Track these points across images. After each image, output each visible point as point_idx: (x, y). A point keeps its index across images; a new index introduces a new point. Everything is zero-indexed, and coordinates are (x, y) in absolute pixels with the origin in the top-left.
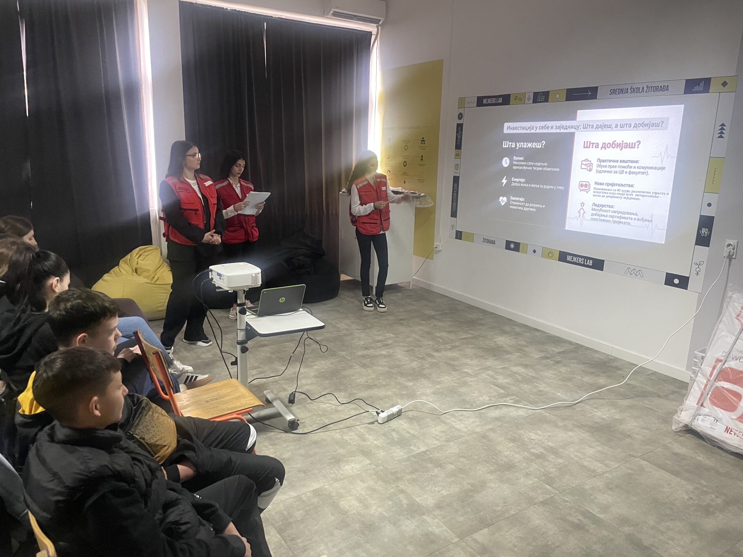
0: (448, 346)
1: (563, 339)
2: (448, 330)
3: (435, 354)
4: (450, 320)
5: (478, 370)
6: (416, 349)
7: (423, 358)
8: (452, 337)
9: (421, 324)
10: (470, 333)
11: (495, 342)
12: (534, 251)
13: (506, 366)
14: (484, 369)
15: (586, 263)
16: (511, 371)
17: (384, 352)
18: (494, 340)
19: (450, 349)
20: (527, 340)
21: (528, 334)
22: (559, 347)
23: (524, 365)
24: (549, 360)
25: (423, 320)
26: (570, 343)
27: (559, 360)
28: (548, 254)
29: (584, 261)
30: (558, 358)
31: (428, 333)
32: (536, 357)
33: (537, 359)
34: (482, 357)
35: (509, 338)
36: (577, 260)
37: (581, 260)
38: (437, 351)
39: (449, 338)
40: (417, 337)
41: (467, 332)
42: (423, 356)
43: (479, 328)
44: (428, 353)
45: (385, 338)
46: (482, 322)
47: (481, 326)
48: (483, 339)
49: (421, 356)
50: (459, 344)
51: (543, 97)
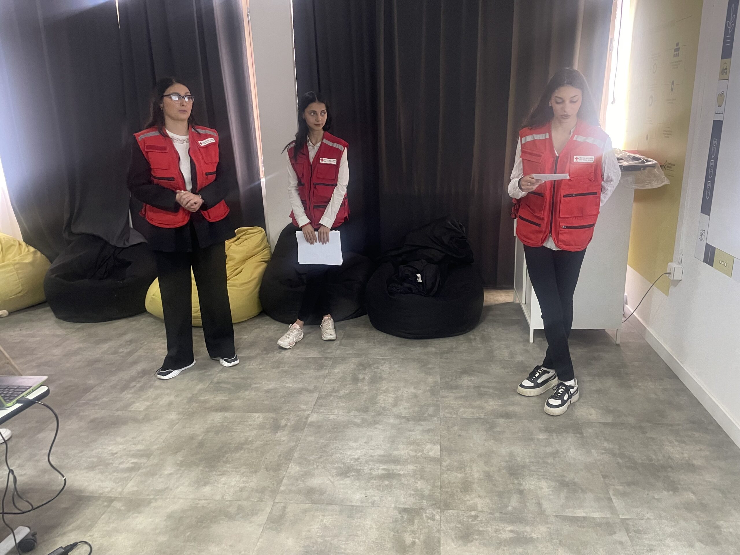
8: (554, 503)
10: (612, 507)
39: (539, 504)
40: (476, 475)
41: (610, 499)
42: (417, 540)
43: (656, 497)
44: (437, 535)
45: (413, 453)
46: (684, 478)
47: (668, 491)
48: (625, 539)
49: (408, 539)
50: (541, 534)
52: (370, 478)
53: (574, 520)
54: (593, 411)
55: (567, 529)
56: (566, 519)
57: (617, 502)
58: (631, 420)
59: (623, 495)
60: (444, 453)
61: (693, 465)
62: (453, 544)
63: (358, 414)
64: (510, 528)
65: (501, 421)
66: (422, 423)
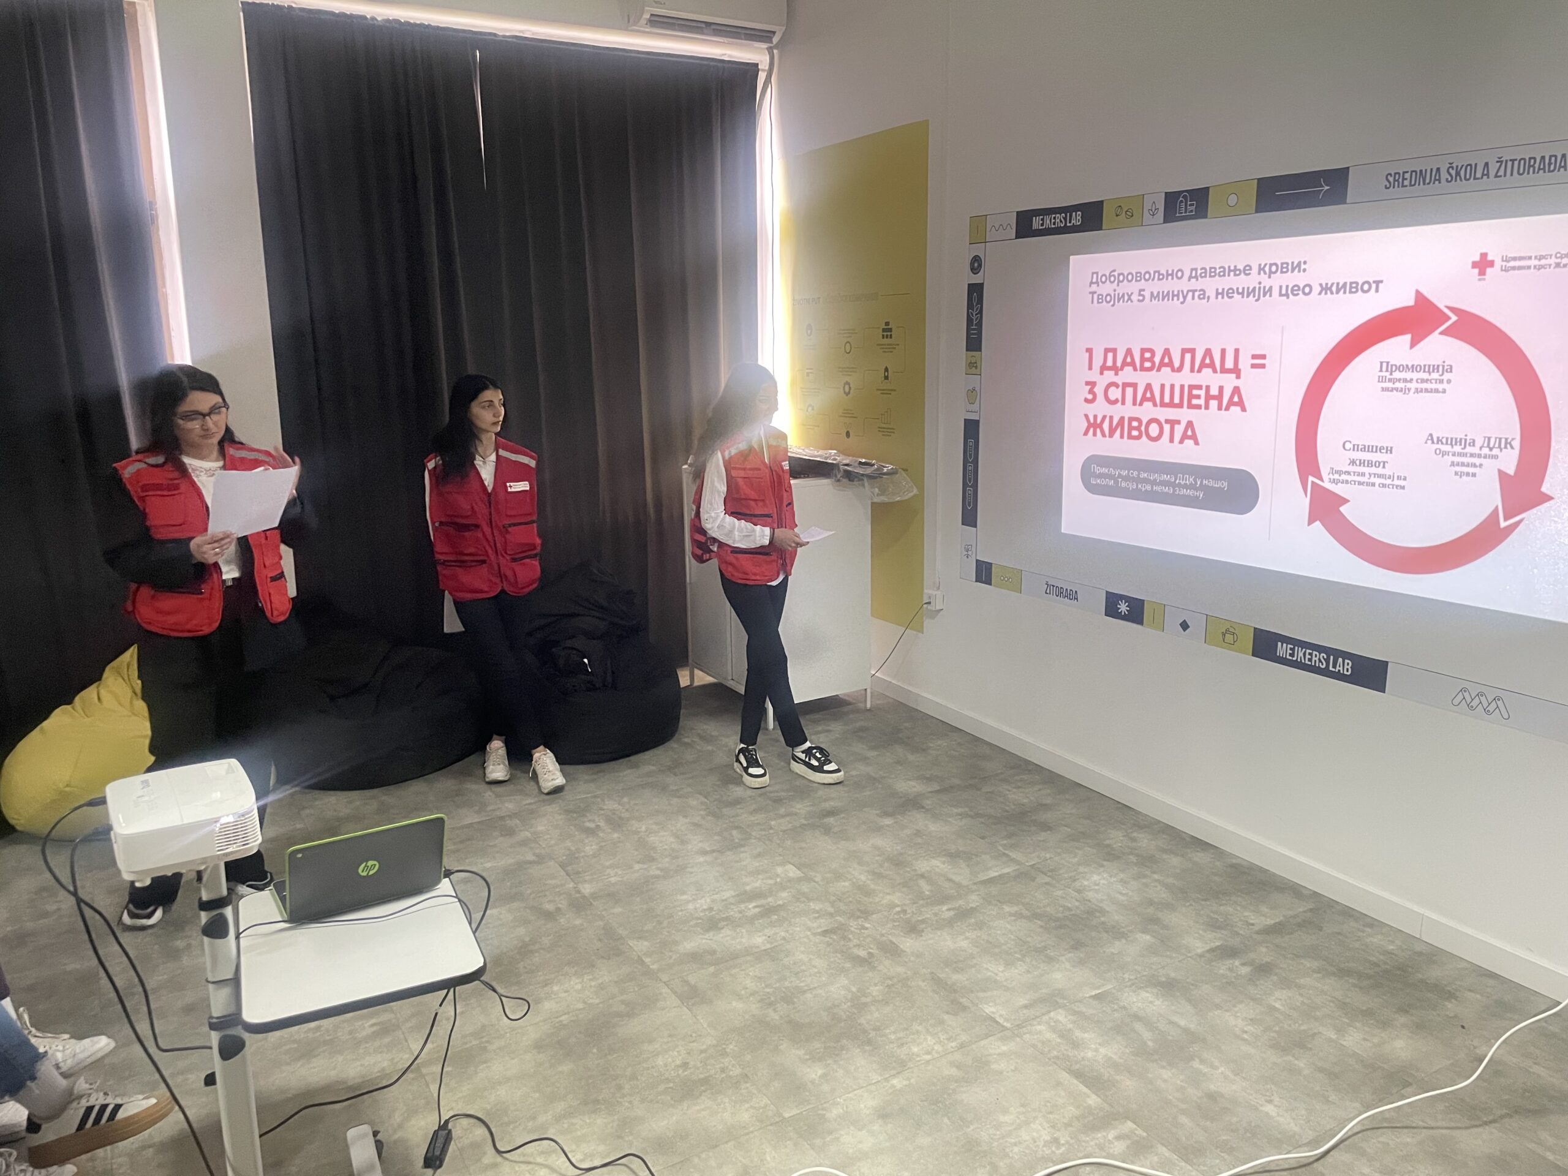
0: (945, 911)
1: (1274, 875)
2: (953, 848)
3: (908, 944)
4: (960, 810)
5: (1026, 1007)
6: (853, 924)
7: (866, 962)
8: (961, 874)
9: (879, 829)
10: (1013, 860)
11: (1079, 891)
12: (1185, 626)
13: (1109, 987)
14: (1042, 1000)
15: (1334, 667)
16: (1124, 1007)
17: (759, 940)
18: (1077, 884)
19: (950, 923)
20: (1170, 880)
21: (1175, 861)
22: (1264, 909)
23: (1162, 985)
24: (1237, 963)
25: (886, 814)
26: (1295, 891)
27: (1267, 959)
28: (1224, 635)
29: (1327, 661)
30: (1263, 954)
31: (898, 862)
32: (1199, 951)
33: (1201, 956)
34: (1040, 951)
35: (1122, 875)
36: (1308, 656)
37: (1317, 658)
38: (913, 929)
39: (951, 880)
40: (863, 878)
41: (1004, 854)
42: (871, 951)
43: (1039, 839)
44: (884, 938)
45: (771, 882)
46: (1048, 816)
47: (1045, 831)
48: (1047, 880)
49: (862, 953)
50: (977, 902)
51: (1191, 205)
52: (751, 920)
53: (991, 881)
54: (912, 783)
55: (994, 890)
56: (984, 882)
57: (1013, 855)
58: (956, 781)
59: (1013, 847)
60: (805, 870)
61: (1045, 805)
62: (908, 940)
63: (645, 866)
64: (945, 908)
65: (831, 820)
66: (742, 849)
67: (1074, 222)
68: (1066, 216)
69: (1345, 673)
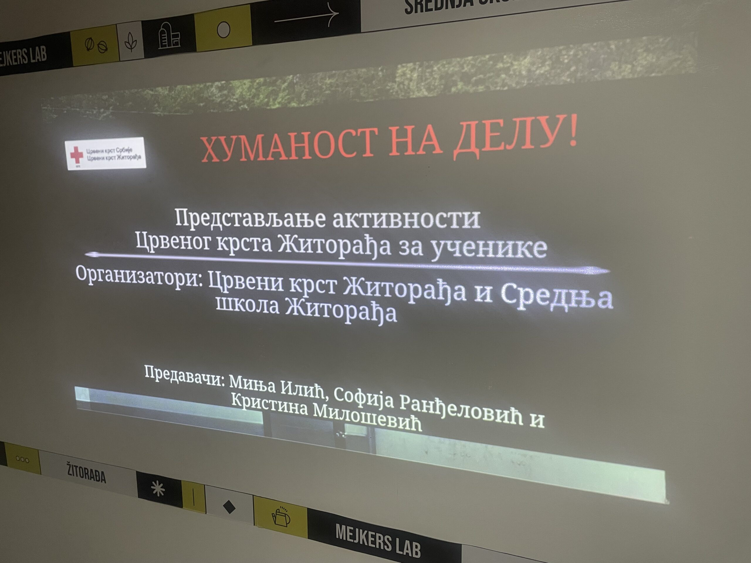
12: (229, 507)
15: (402, 549)
28: (274, 516)
29: (393, 543)
36: (370, 539)
37: (380, 540)
51: (174, 36)
67: (39, 58)
68: (28, 51)
69: (414, 556)
